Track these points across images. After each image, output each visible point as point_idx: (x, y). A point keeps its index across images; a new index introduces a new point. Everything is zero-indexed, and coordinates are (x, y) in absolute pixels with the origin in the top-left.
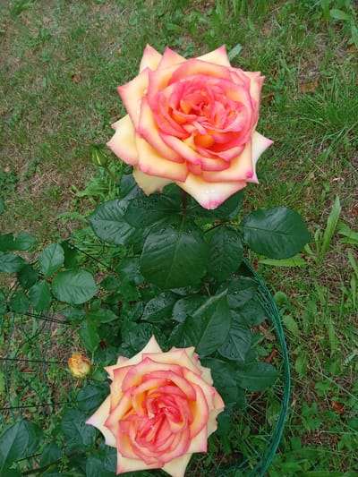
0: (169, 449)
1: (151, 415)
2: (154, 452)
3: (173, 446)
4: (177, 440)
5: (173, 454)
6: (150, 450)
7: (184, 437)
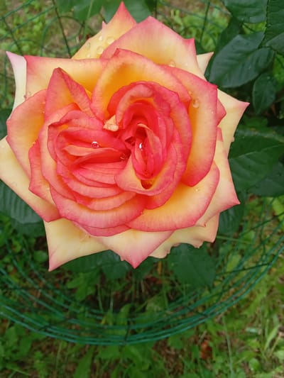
0: (85, 201)
1: (112, 125)
2: (60, 178)
3: (96, 205)
4: (111, 203)
5: (84, 214)
6: (56, 170)
7: (124, 212)
